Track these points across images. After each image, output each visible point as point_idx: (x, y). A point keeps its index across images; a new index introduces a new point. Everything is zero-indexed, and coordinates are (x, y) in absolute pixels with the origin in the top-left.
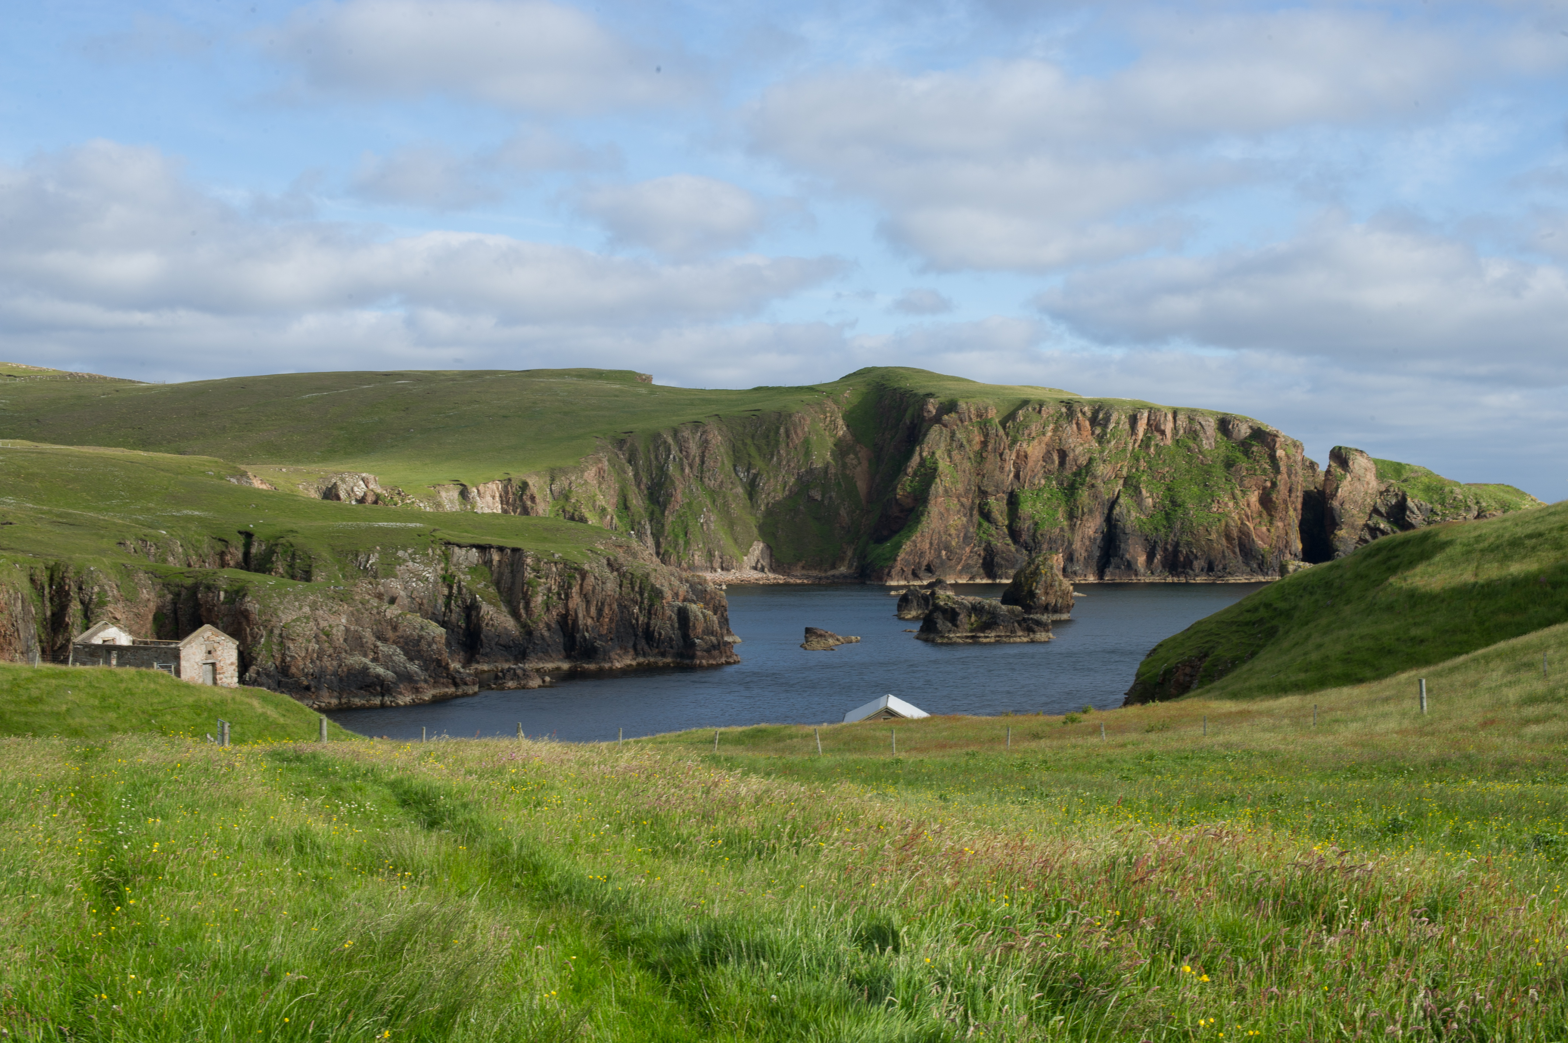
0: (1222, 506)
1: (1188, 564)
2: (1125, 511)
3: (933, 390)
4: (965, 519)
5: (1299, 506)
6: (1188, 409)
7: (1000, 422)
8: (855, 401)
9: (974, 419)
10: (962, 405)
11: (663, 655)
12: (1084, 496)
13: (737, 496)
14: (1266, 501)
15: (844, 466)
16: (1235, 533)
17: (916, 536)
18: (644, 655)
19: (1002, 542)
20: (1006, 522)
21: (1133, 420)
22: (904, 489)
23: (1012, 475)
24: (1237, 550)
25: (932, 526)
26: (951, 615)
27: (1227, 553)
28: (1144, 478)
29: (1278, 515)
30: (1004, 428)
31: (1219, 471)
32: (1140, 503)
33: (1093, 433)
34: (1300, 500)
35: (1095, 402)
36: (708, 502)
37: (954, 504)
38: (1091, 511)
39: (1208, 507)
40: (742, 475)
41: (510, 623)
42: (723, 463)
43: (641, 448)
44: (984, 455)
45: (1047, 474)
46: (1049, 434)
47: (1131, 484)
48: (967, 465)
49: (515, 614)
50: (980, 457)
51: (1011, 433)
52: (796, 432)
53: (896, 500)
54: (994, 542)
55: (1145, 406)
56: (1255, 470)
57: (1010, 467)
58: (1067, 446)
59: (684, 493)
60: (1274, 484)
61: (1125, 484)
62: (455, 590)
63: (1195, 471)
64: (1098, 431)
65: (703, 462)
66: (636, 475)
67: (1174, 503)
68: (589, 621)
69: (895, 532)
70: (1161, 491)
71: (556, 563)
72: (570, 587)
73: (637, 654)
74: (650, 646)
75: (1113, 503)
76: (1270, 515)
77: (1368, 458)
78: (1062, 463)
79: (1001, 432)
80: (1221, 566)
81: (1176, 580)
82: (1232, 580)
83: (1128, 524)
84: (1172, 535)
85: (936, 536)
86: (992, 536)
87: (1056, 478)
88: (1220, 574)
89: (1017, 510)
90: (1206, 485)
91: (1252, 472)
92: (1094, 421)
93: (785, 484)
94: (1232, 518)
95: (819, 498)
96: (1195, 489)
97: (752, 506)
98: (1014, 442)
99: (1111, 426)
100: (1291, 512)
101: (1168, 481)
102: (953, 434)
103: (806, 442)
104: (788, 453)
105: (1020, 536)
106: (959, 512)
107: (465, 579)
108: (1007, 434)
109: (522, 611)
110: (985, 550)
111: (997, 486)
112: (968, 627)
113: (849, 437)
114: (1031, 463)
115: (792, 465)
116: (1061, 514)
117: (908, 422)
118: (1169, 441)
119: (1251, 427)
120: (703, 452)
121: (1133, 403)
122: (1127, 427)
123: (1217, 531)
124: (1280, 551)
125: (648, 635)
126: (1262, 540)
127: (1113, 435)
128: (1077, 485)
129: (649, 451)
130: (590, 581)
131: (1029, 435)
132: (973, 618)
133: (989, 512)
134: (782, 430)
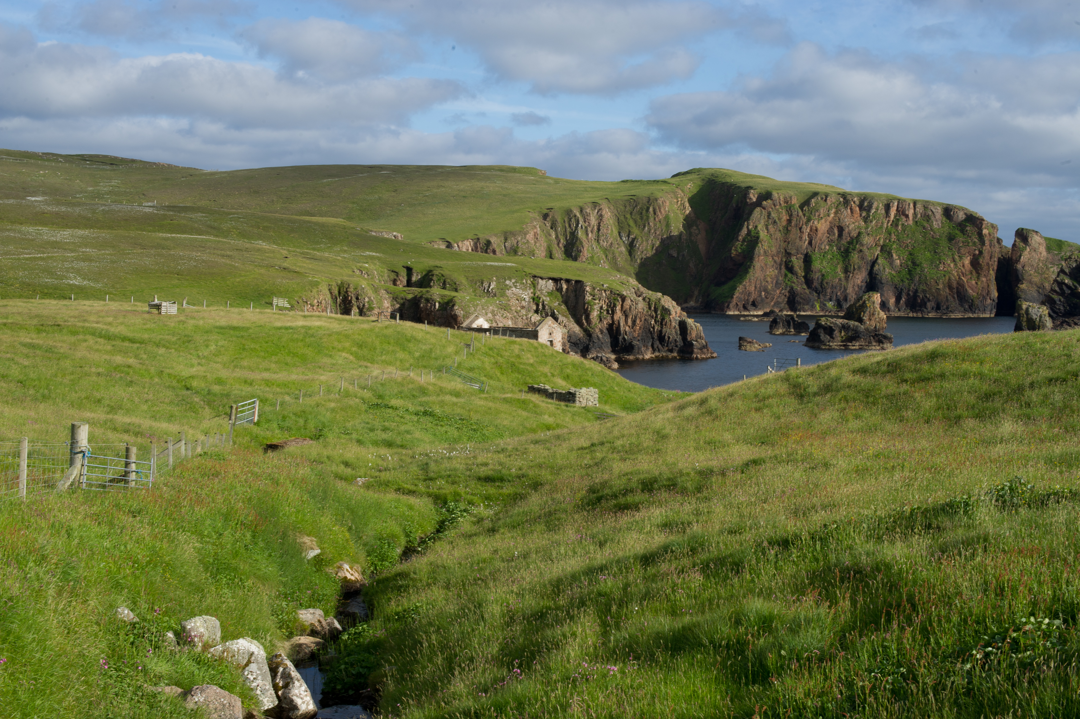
0: (946, 266)
1: (923, 304)
2: (882, 268)
3: (751, 184)
4: (776, 271)
5: (996, 268)
6: (923, 201)
7: (799, 207)
8: (695, 191)
9: (783, 204)
10: (775, 195)
11: (671, 351)
12: (855, 257)
13: (621, 253)
14: (975, 264)
15: (690, 234)
16: (955, 285)
17: (746, 282)
18: (659, 351)
19: (800, 287)
20: (803, 274)
21: (887, 208)
22: (736, 250)
23: (807, 242)
24: (956, 296)
25: (756, 275)
26: (830, 331)
27: (949, 297)
28: (894, 246)
29: (983, 274)
30: (802, 210)
31: (944, 243)
32: (891, 263)
33: (861, 215)
34: (996, 263)
35: (861, 194)
36: (604, 257)
37: (770, 261)
38: (859, 268)
39: (937, 267)
40: (624, 239)
41: (577, 329)
42: (612, 230)
43: (559, 220)
44: (789, 228)
45: (830, 242)
46: (832, 215)
47: (886, 250)
48: (778, 235)
49: (579, 323)
50: (787, 230)
51: (807, 214)
52: (660, 211)
53: (731, 257)
54: (795, 287)
55: (895, 199)
56: (968, 243)
57: (806, 237)
58: (844, 224)
59: (588, 250)
60: (981, 253)
61: (882, 250)
62: (540, 307)
63: (928, 243)
64: (864, 214)
65: (599, 230)
66: (557, 237)
67: (914, 263)
68: (627, 328)
69: (730, 279)
70: (905, 255)
71: (605, 291)
72: (615, 306)
73: (654, 351)
74: (663, 345)
75: (874, 263)
76: (978, 273)
77: (1041, 237)
78: (840, 235)
79: (801, 213)
80: (945, 307)
81: (915, 315)
82: (953, 316)
83: (884, 277)
84: (913, 285)
85: (758, 282)
86: (794, 283)
87: (836, 245)
88: (945, 312)
89: (810, 266)
90: (935, 252)
91: (966, 244)
92: (861, 206)
93: (653, 245)
94: (953, 274)
95: (675, 255)
96: (928, 254)
97: (632, 260)
98: (809, 220)
99: (873, 211)
100: (991, 272)
101: (910, 249)
102: (769, 214)
103: (667, 218)
104: (655, 225)
105: (812, 283)
106: (773, 266)
107: (547, 300)
108: (804, 215)
109: (584, 321)
110: (789, 292)
111: (797, 250)
112: (839, 339)
113: (692, 215)
114: (819, 234)
115: (658, 233)
116: (839, 269)
117: (734, 205)
118: (911, 222)
119: (965, 214)
120: (599, 223)
121: (886, 196)
122: (883, 212)
123: (943, 283)
124: (984, 297)
125: (661, 338)
126: (972, 290)
127: (874, 217)
128: (850, 250)
129: (564, 221)
130: (628, 302)
131: (819, 215)
132: (843, 334)
133: (792, 267)
134: (651, 209)
